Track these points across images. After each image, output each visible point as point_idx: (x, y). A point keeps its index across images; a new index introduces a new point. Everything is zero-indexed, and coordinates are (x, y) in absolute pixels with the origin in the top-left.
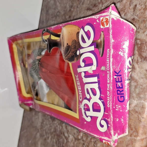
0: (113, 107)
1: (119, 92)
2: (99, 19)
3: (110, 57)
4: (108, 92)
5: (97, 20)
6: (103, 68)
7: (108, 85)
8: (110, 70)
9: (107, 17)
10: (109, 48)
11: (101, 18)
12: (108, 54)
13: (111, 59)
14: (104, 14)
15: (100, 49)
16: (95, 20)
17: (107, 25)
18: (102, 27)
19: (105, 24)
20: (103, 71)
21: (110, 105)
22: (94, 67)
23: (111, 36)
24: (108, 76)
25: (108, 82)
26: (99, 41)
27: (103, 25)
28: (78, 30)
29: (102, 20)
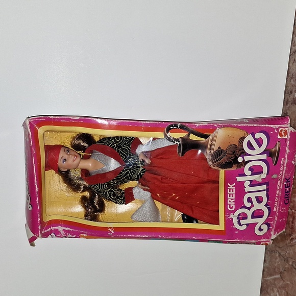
0: (279, 210)
1: (286, 196)
2: (278, 129)
3: (284, 166)
4: (277, 198)
5: (276, 130)
6: (275, 176)
7: (278, 192)
8: (281, 178)
9: (286, 129)
10: (284, 157)
11: (280, 129)
12: (282, 163)
13: (285, 168)
14: (284, 126)
15: (274, 158)
16: (273, 129)
17: (285, 136)
18: (279, 137)
19: (283, 135)
20: (274, 178)
21: (276, 209)
22: (264, 176)
23: (288, 146)
24: (279, 183)
25: (278, 188)
26: (273, 150)
27: (281, 135)
28: (245, 134)
29: (281, 131)
